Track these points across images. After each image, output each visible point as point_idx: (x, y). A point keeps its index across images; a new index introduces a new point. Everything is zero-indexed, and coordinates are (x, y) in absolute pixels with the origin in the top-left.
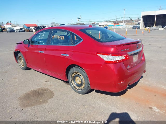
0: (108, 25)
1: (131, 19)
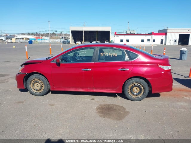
0: (29, 38)
1: (54, 33)
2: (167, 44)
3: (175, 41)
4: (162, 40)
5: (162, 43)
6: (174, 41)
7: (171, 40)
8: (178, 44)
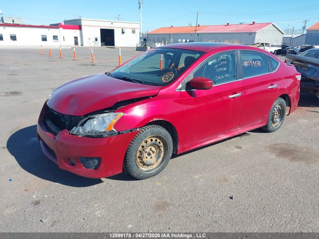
2: (85, 45)
3: (96, 40)
4: (76, 38)
5: (76, 43)
6: (94, 40)
7: (89, 39)
8: (101, 45)
